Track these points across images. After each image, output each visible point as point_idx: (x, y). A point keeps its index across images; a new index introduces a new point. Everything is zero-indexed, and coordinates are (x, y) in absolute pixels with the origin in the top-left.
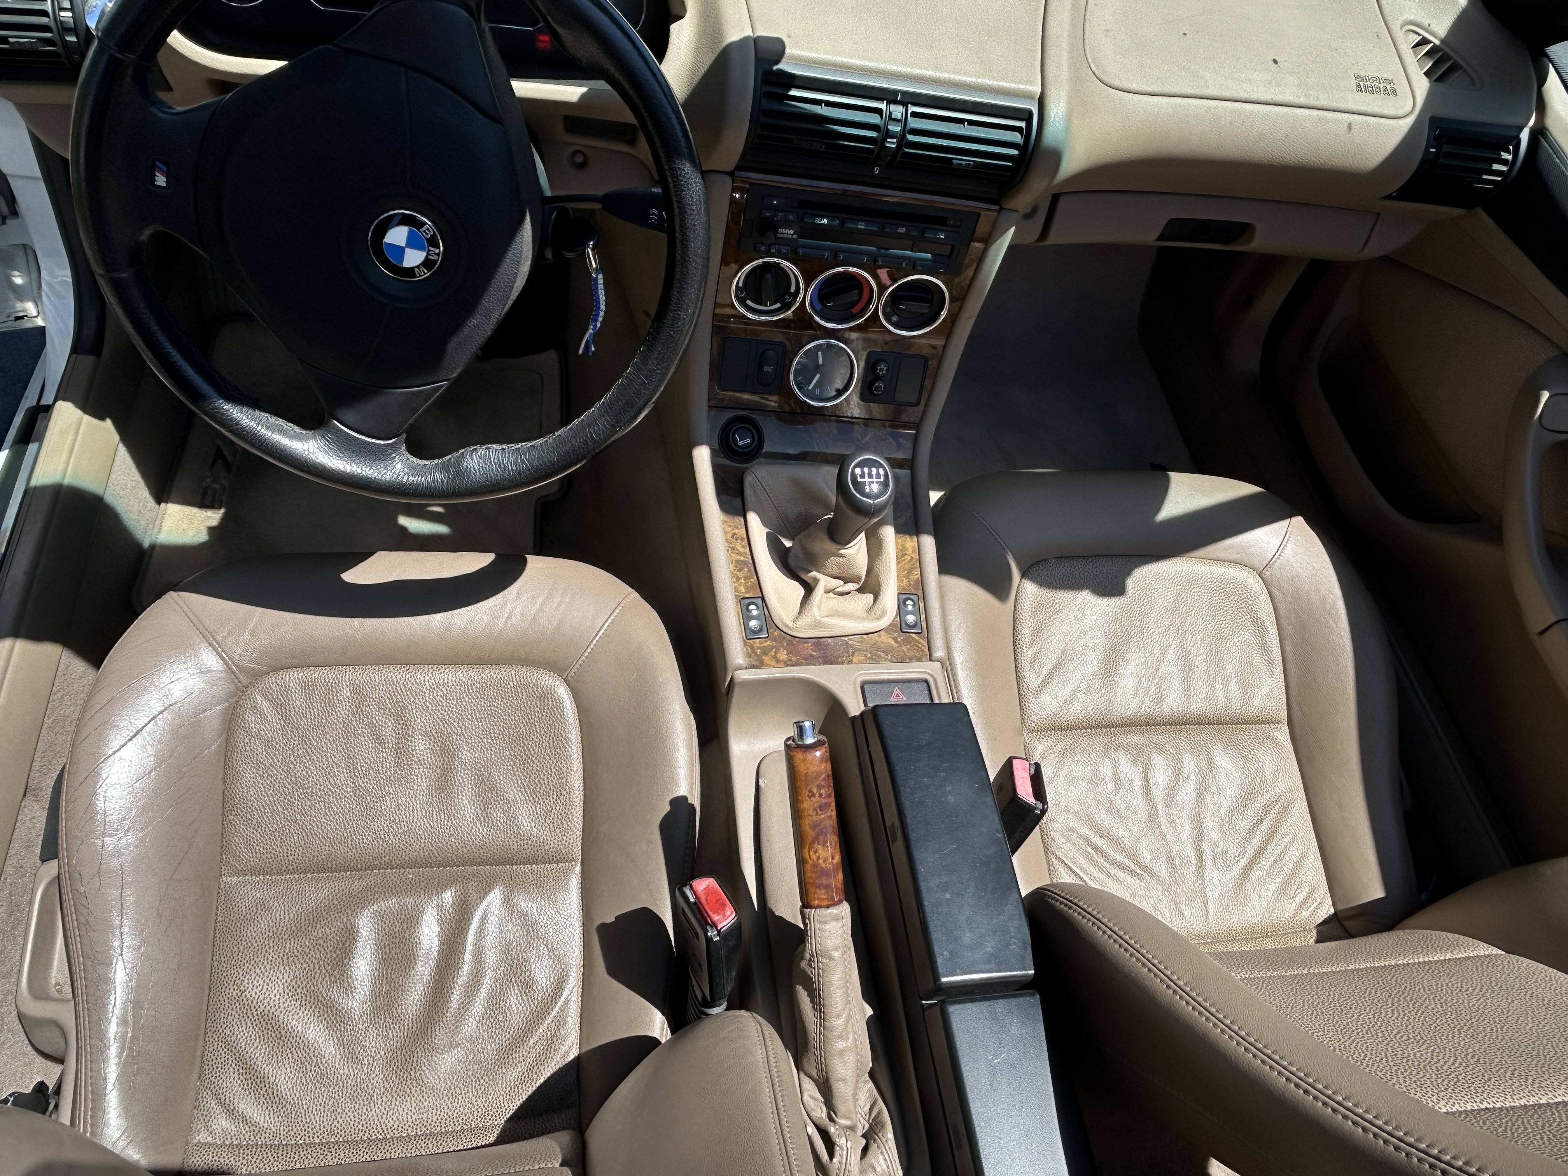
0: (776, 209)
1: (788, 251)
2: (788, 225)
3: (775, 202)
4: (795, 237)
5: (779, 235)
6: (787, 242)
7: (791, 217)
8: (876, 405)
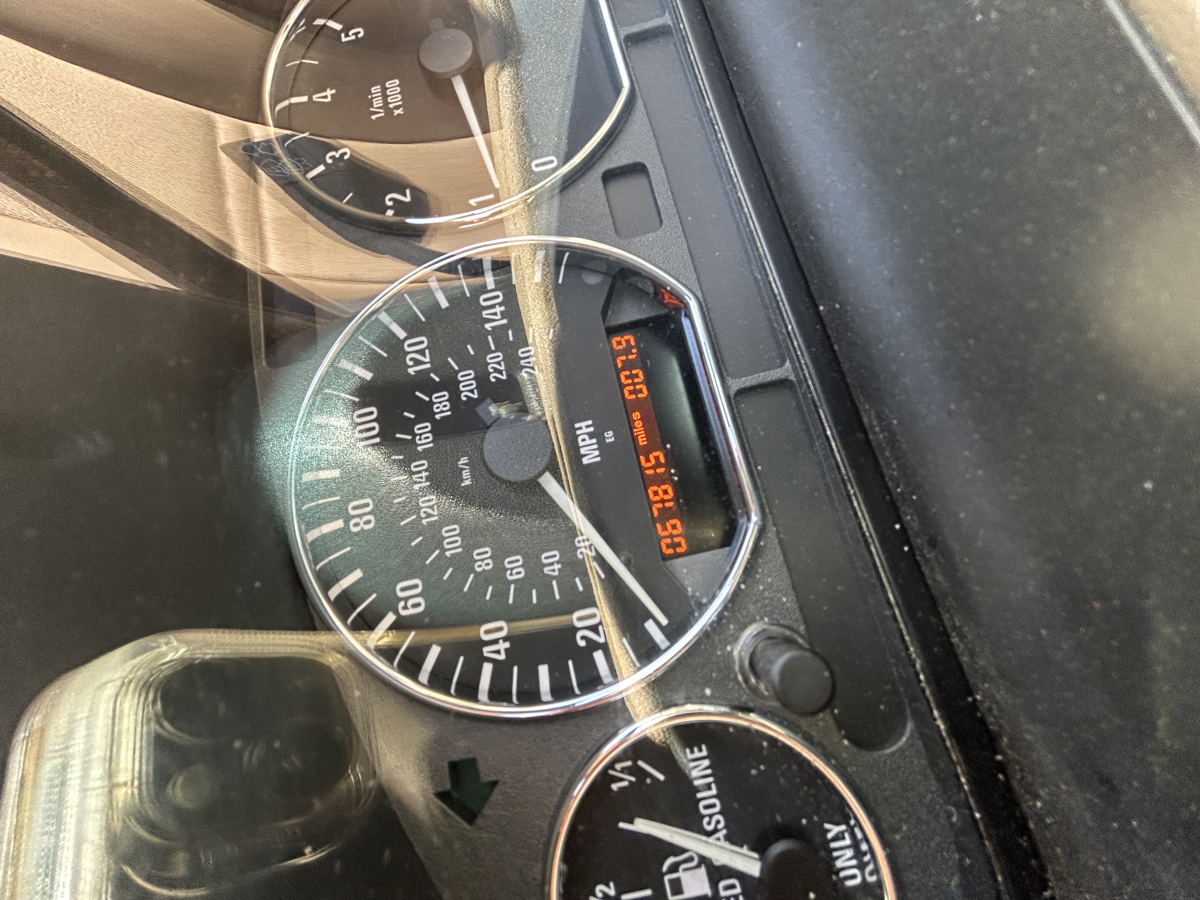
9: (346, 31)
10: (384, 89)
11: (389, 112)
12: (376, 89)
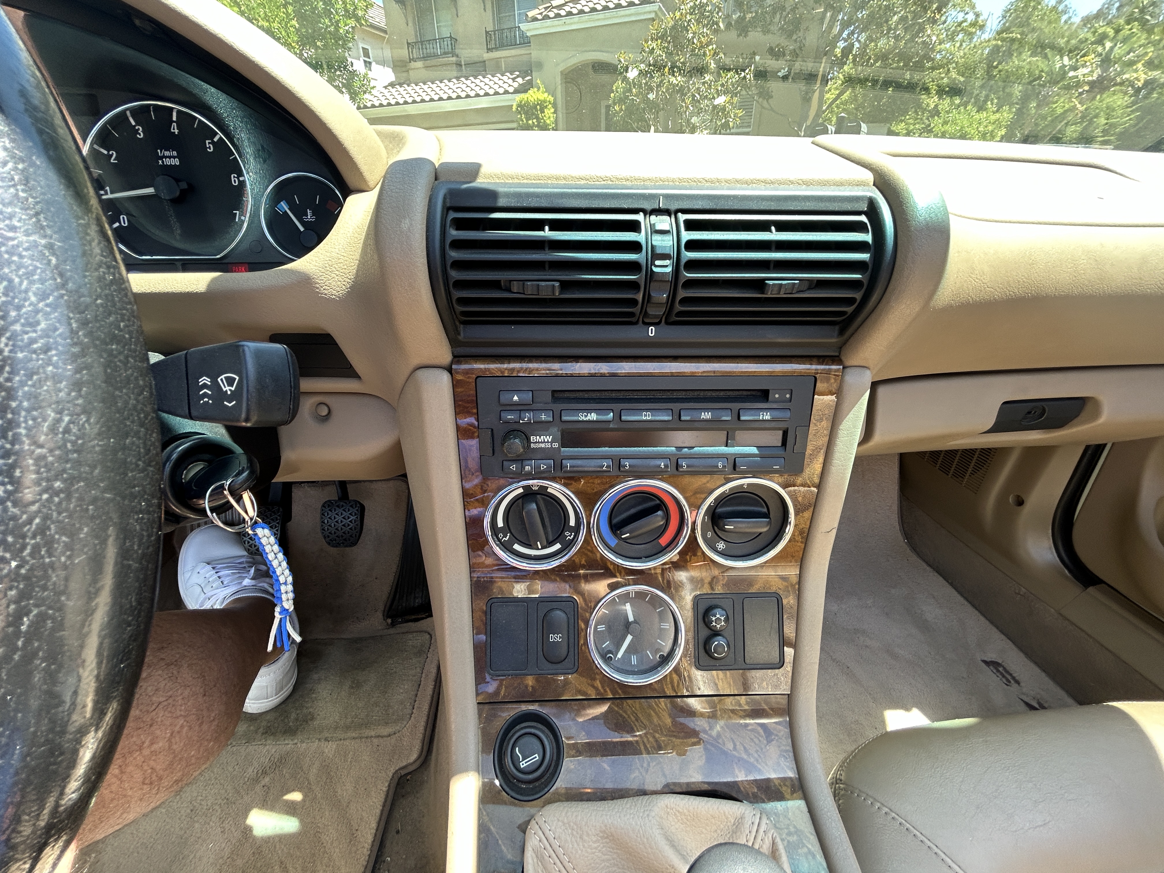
0: (521, 408)
1: (549, 467)
2: (542, 427)
3: (516, 398)
4: (556, 445)
5: (533, 446)
6: (545, 454)
7: (543, 417)
8: (720, 672)
9: (213, 143)
10: (174, 157)
11: (161, 158)
12: (175, 153)
